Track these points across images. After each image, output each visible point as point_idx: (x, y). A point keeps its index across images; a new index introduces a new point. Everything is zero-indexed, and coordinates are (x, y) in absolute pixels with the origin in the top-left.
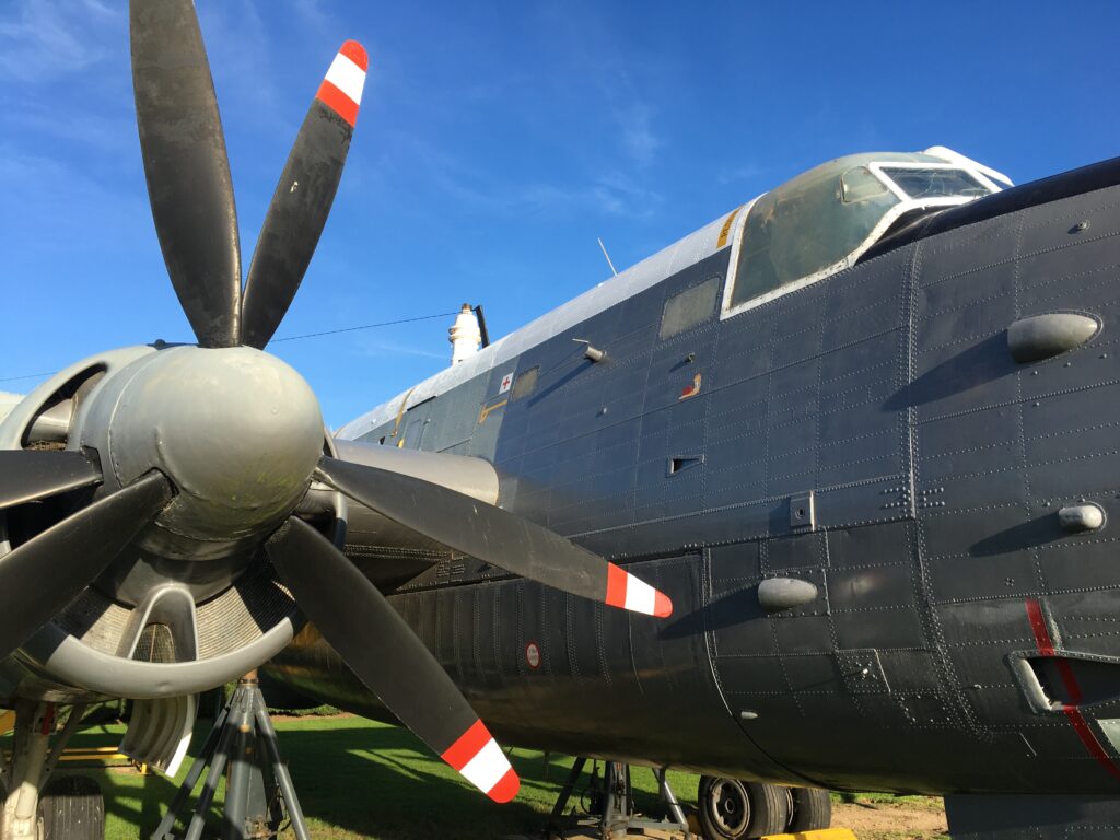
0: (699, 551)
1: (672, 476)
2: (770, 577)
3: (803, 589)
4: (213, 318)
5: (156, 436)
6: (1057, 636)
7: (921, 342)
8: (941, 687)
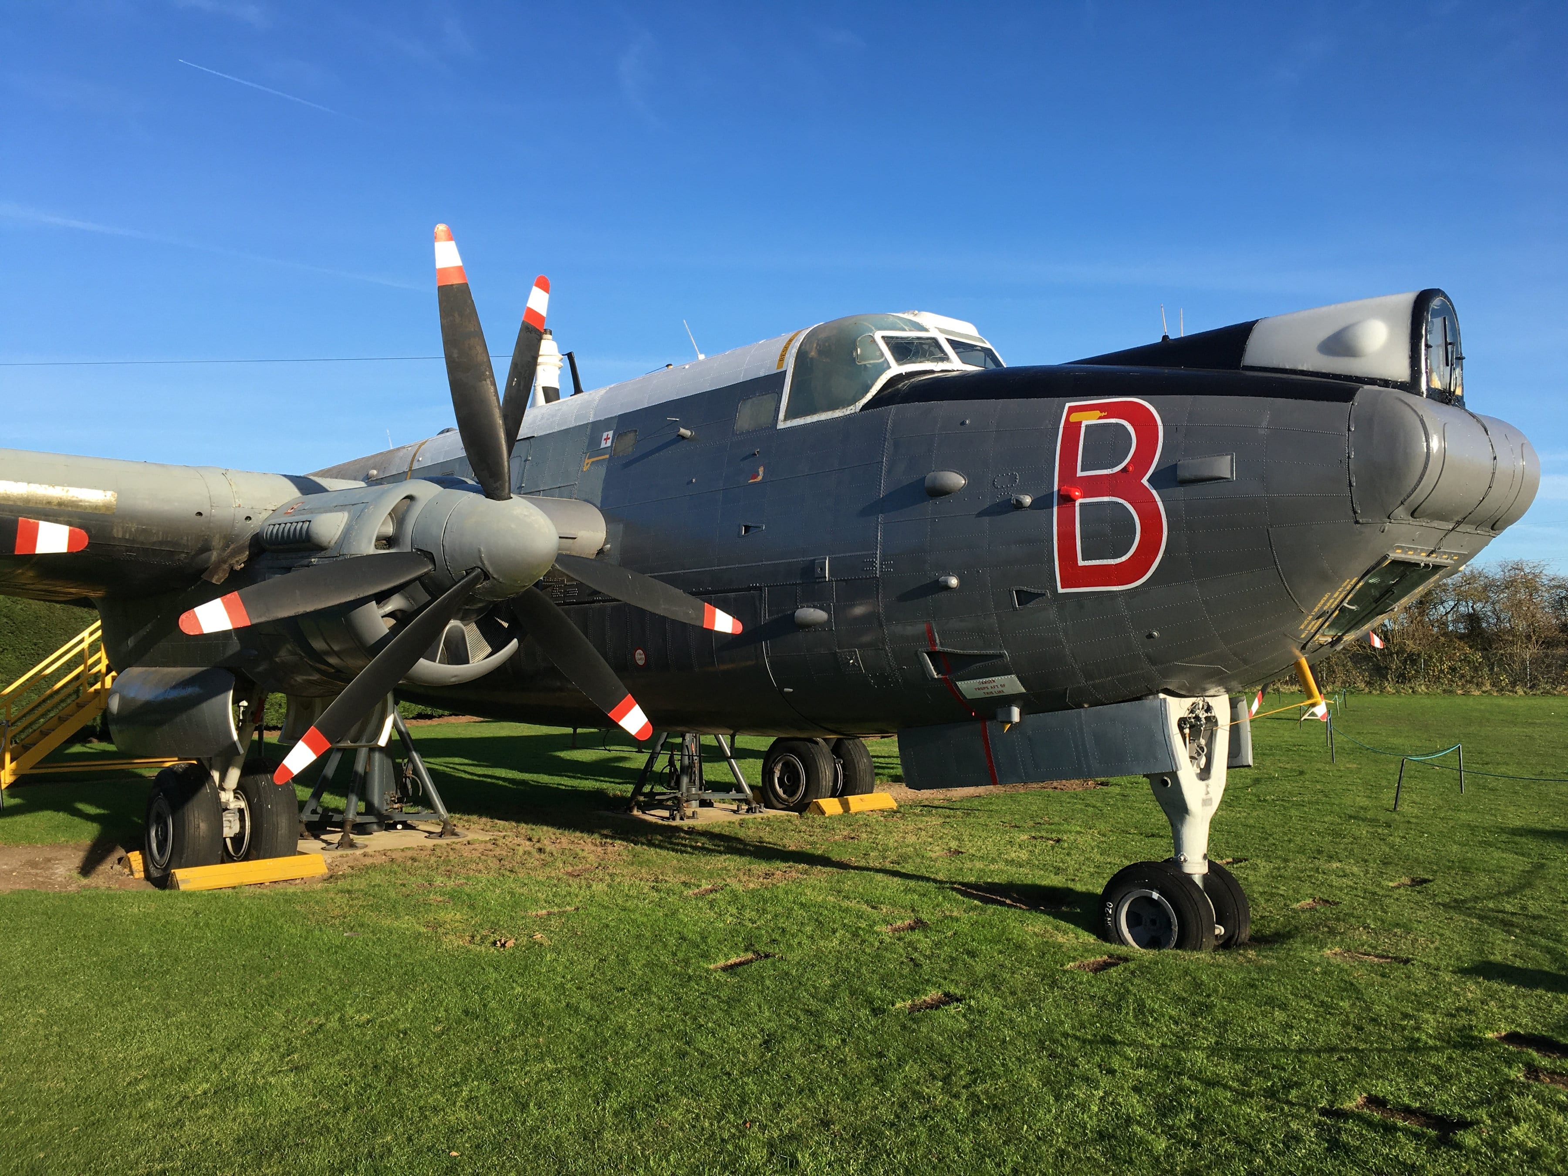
0: (760, 589)
1: (743, 536)
2: (802, 607)
3: (819, 615)
4: (495, 483)
5: (479, 551)
6: (938, 641)
7: (889, 472)
8: (888, 668)
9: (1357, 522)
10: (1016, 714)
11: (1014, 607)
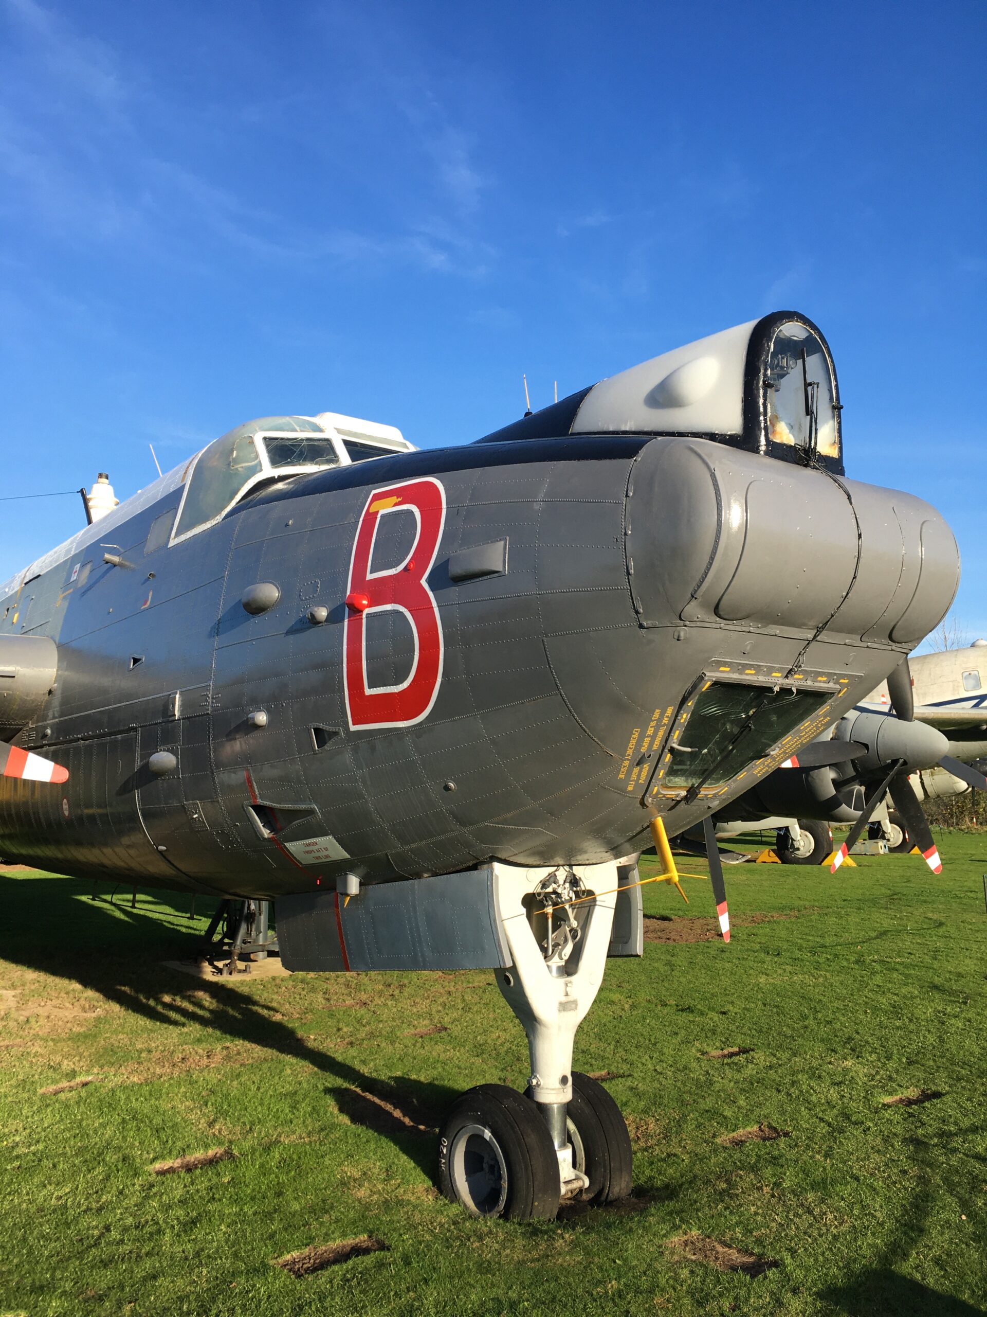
1: (131, 670)
2: (156, 751)
3: (171, 760)
6: (258, 793)
7: (227, 589)
8: (226, 825)
9: (641, 626)
10: (353, 885)
11: (314, 750)
